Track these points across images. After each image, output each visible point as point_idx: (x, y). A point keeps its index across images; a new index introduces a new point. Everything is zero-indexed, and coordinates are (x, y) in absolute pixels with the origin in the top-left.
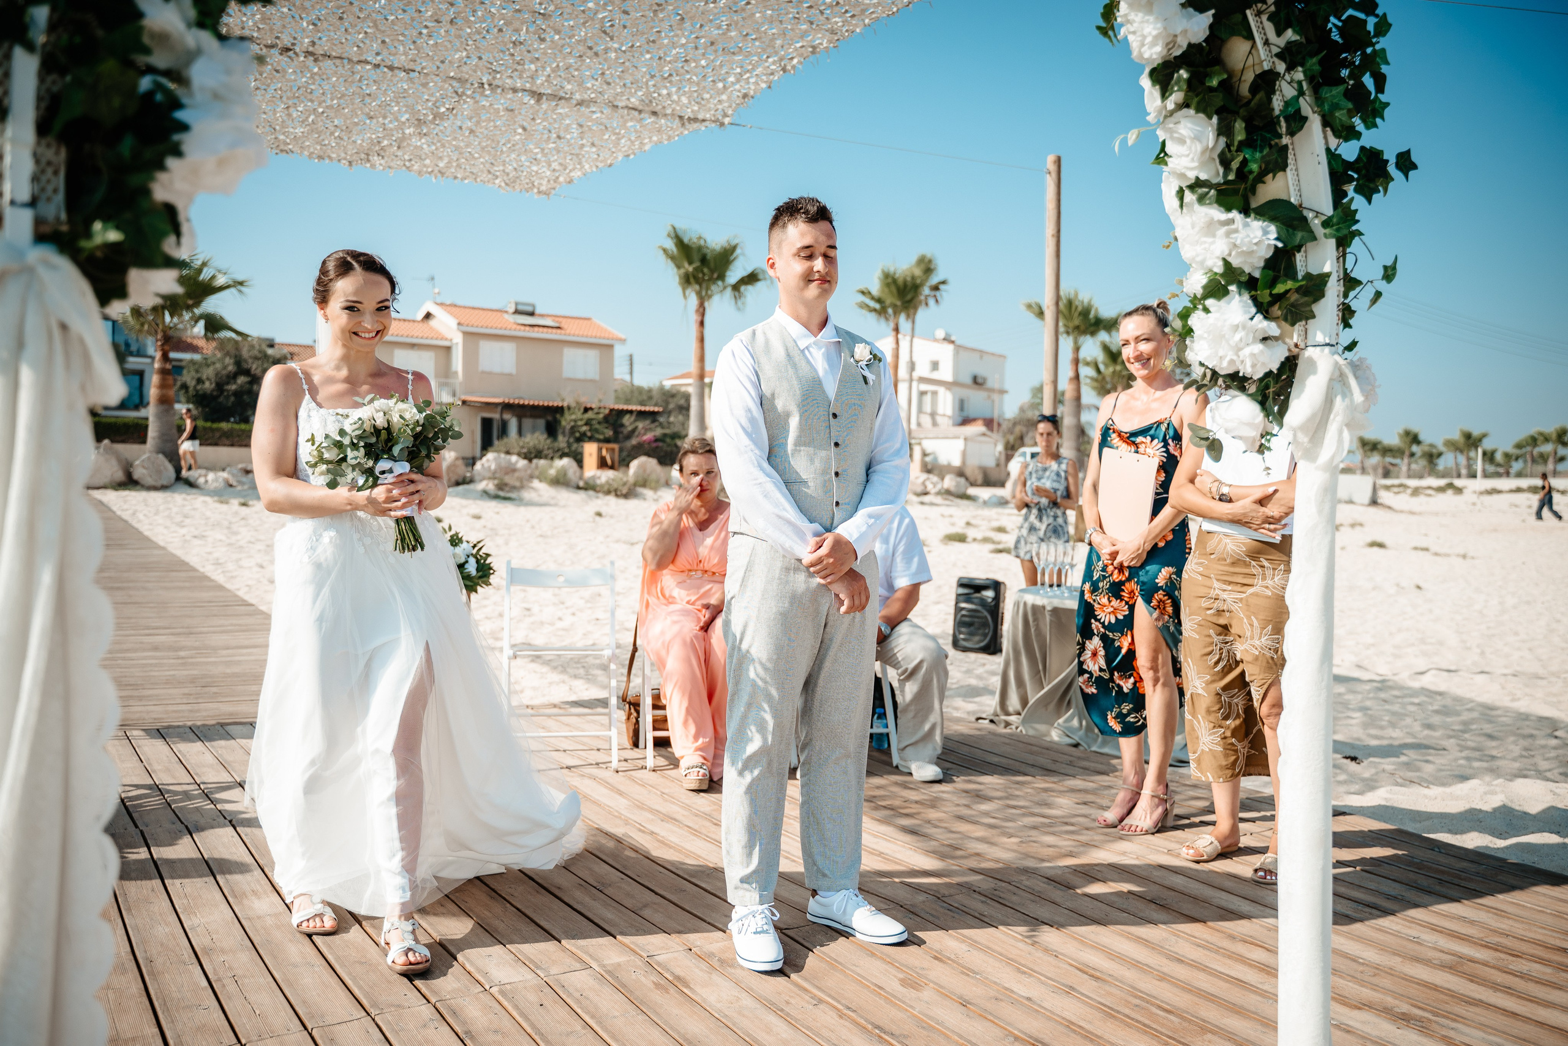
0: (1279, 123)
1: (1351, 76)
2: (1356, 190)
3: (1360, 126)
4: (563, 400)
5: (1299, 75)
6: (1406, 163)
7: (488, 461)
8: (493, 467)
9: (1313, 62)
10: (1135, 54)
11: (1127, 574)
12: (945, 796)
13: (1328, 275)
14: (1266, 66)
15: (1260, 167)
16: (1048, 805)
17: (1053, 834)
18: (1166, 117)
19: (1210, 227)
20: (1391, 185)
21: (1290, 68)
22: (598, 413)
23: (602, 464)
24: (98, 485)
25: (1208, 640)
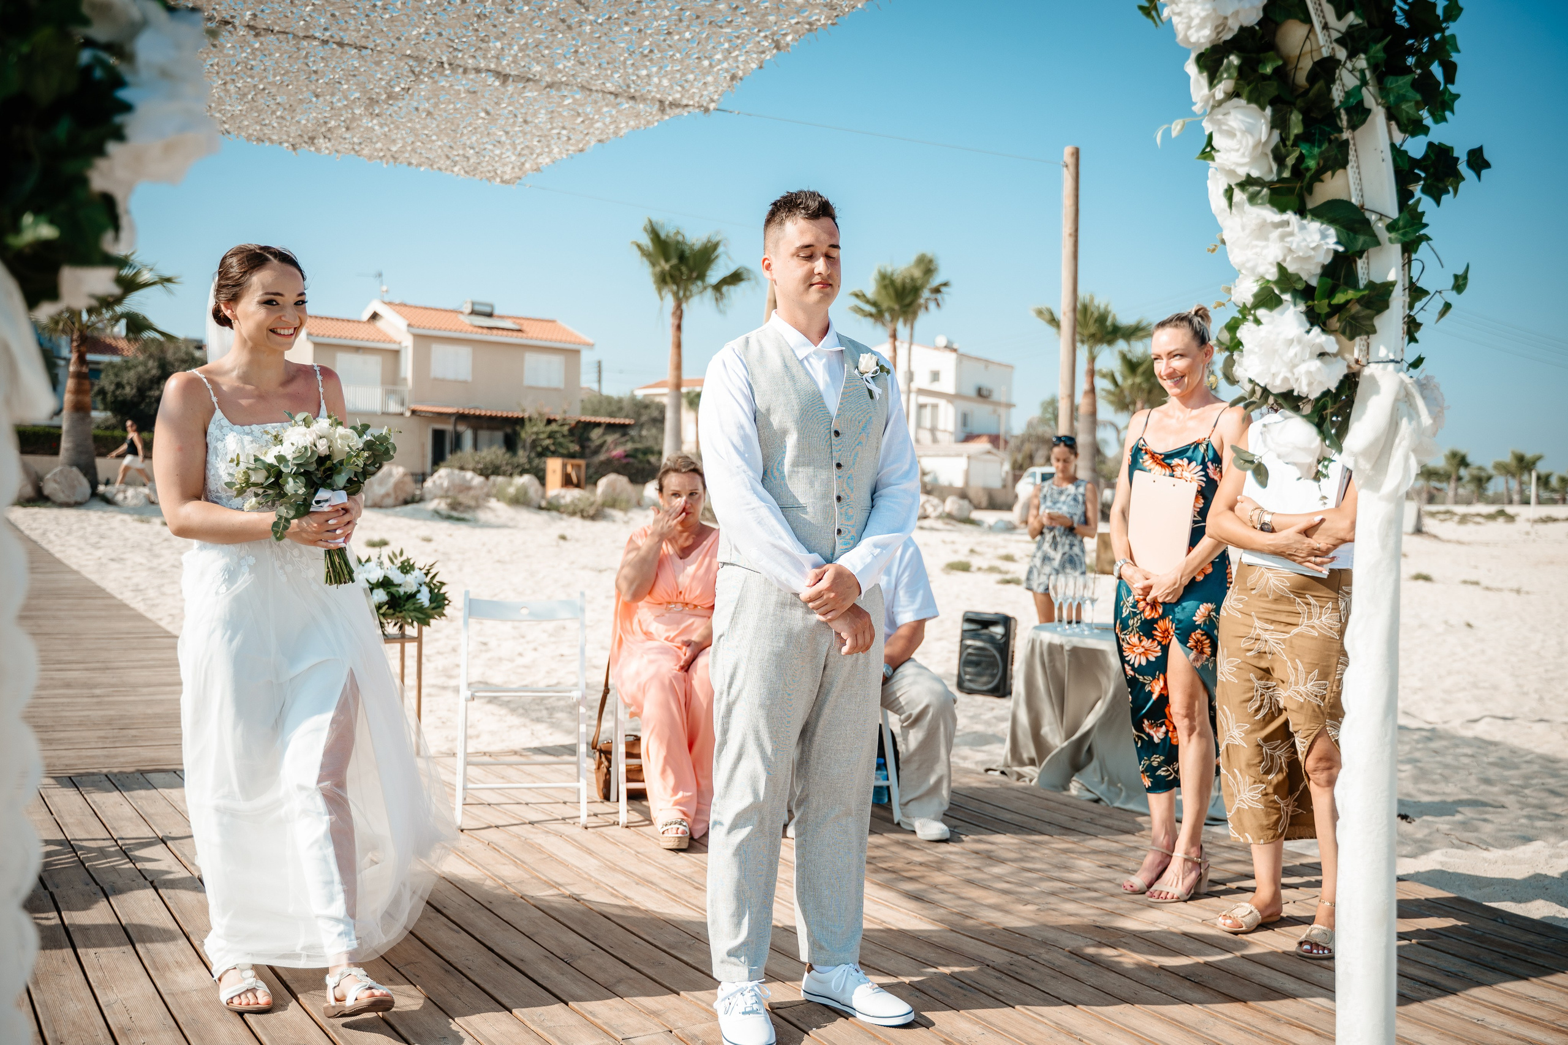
0: (1339, 114)
1: (1418, 64)
2: (1424, 191)
3: (1428, 120)
4: (524, 411)
5: (1362, 62)
6: (1478, 161)
7: (440, 477)
8: (446, 484)
9: (1377, 49)
10: (1180, 37)
11: (1160, 611)
12: (952, 857)
13: (1393, 284)
14: (1325, 53)
15: (1318, 164)
16: (1066, 868)
17: (1074, 901)
18: (1213, 107)
19: (1262, 230)
20: (1462, 185)
21: (1351, 55)
22: (562, 425)
23: (567, 482)
25: (1248, 684)
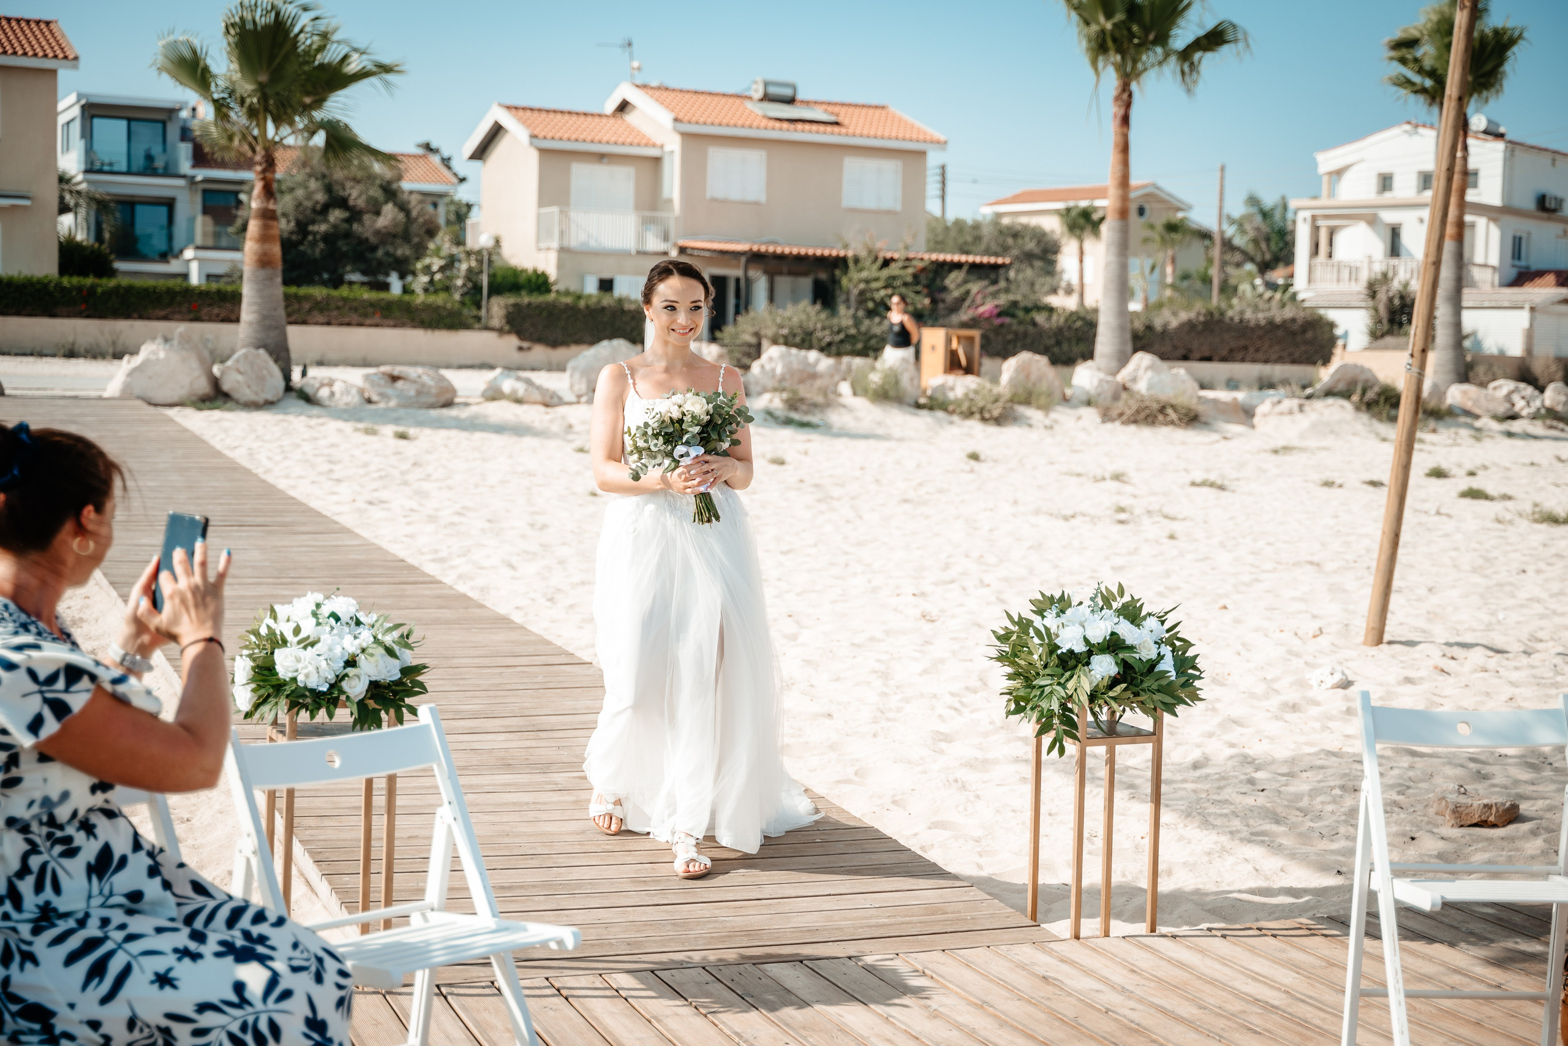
4: (846, 246)
7: (771, 359)
8: (779, 370)
22: (905, 267)
23: (953, 364)
24: (170, 401)
